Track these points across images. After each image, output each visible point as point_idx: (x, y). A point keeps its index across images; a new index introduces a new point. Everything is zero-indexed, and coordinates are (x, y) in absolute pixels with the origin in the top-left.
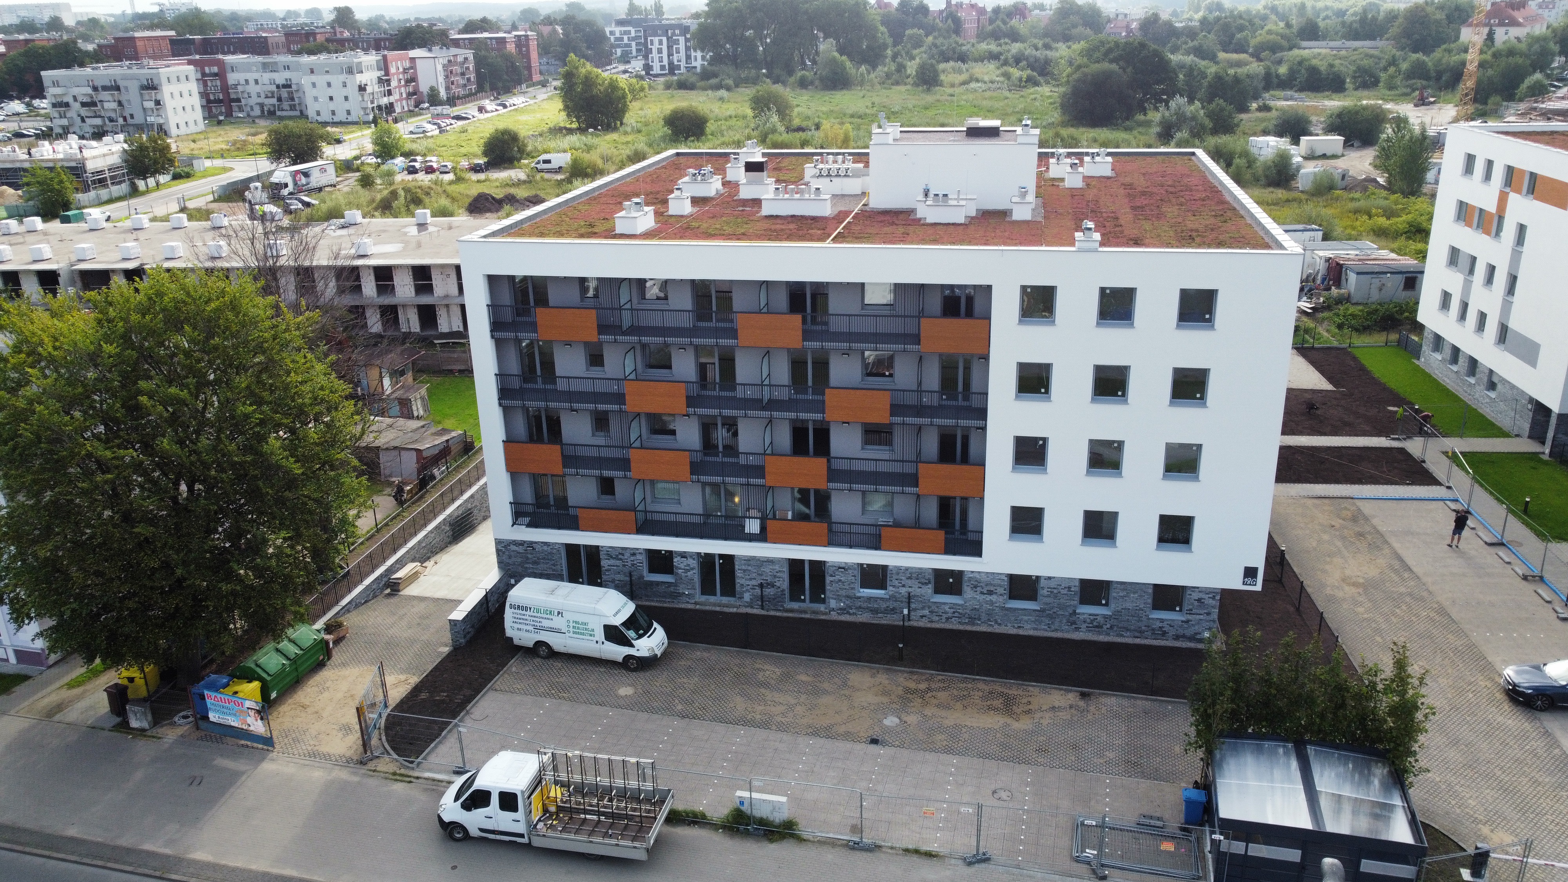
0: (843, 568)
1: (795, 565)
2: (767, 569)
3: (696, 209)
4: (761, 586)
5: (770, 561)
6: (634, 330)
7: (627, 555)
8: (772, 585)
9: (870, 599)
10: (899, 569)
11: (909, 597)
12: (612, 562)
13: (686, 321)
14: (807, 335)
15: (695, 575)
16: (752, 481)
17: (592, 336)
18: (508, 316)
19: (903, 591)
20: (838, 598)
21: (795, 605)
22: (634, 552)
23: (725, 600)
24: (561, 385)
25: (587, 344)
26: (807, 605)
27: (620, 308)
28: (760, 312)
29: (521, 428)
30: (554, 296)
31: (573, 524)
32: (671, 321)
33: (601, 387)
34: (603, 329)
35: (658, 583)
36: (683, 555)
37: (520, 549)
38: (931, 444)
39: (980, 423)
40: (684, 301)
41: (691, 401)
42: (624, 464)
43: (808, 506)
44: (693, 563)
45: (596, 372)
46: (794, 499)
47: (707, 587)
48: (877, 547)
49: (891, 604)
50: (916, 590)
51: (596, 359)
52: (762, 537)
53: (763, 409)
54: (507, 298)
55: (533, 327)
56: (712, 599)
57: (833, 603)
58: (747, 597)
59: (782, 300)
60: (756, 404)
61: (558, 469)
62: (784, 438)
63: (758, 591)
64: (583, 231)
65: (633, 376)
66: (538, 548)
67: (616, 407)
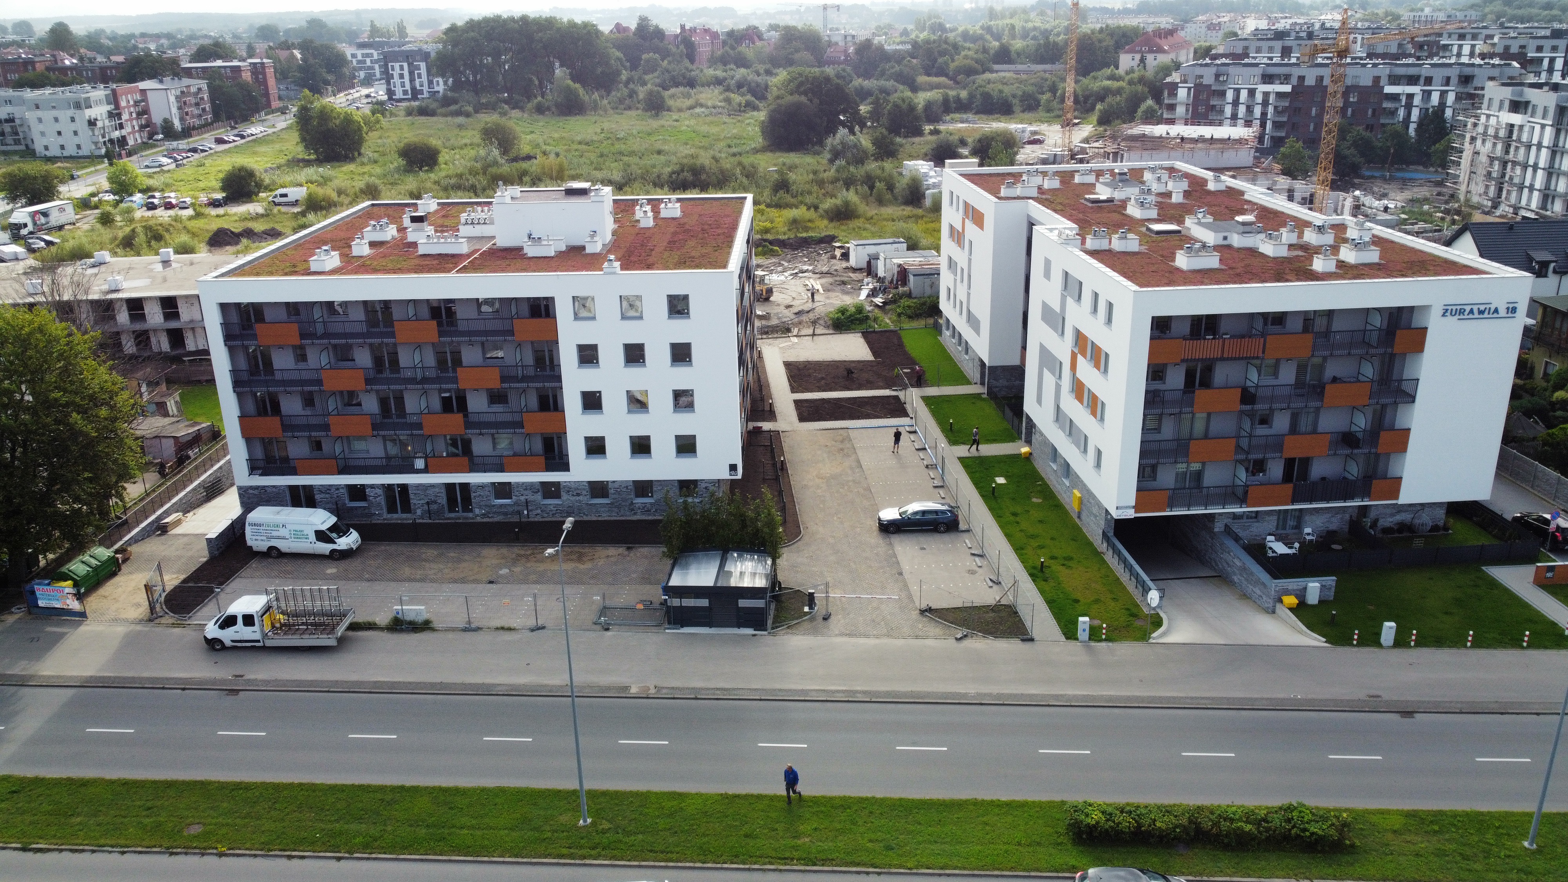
0: (482, 486)
1: (450, 487)
2: (430, 492)
3: (373, 251)
4: (428, 503)
5: (433, 486)
6: (327, 335)
7: (333, 490)
8: (435, 502)
9: (501, 506)
10: (518, 483)
11: (527, 502)
12: (322, 496)
13: (363, 328)
14: (441, 334)
15: (382, 500)
16: (414, 432)
17: (297, 341)
18: (237, 330)
19: (522, 498)
20: (480, 508)
21: (453, 515)
22: (338, 487)
23: (404, 516)
24: (278, 376)
25: (295, 347)
26: (461, 514)
27: (315, 322)
28: (409, 320)
29: (251, 407)
30: (268, 315)
31: (293, 472)
32: (349, 329)
33: (305, 376)
34: (303, 336)
35: (356, 508)
36: (372, 486)
37: (256, 492)
38: (533, 401)
39: (557, 384)
40: (359, 315)
41: (368, 381)
42: (326, 427)
43: (457, 448)
44: (379, 492)
45: (302, 365)
46: (447, 444)
47: (392, 509)
48: (502, 470)
49: (516, 508)
50: (531, 497)
51: (302, 357)
52: (426, 470)
53: (418, 383)
54: (235, 318)
55: (254, 337)
56: (395, 516)
57: (477, 511)
58: (419, 512)
59: (425, 312)
60: (413, 381)
61: (279, 433)
62: (436, 404)
63: (426, 507)
64: (287, 270)
65: (328, 367)
66: (269, 490)
67: (317, 388)
